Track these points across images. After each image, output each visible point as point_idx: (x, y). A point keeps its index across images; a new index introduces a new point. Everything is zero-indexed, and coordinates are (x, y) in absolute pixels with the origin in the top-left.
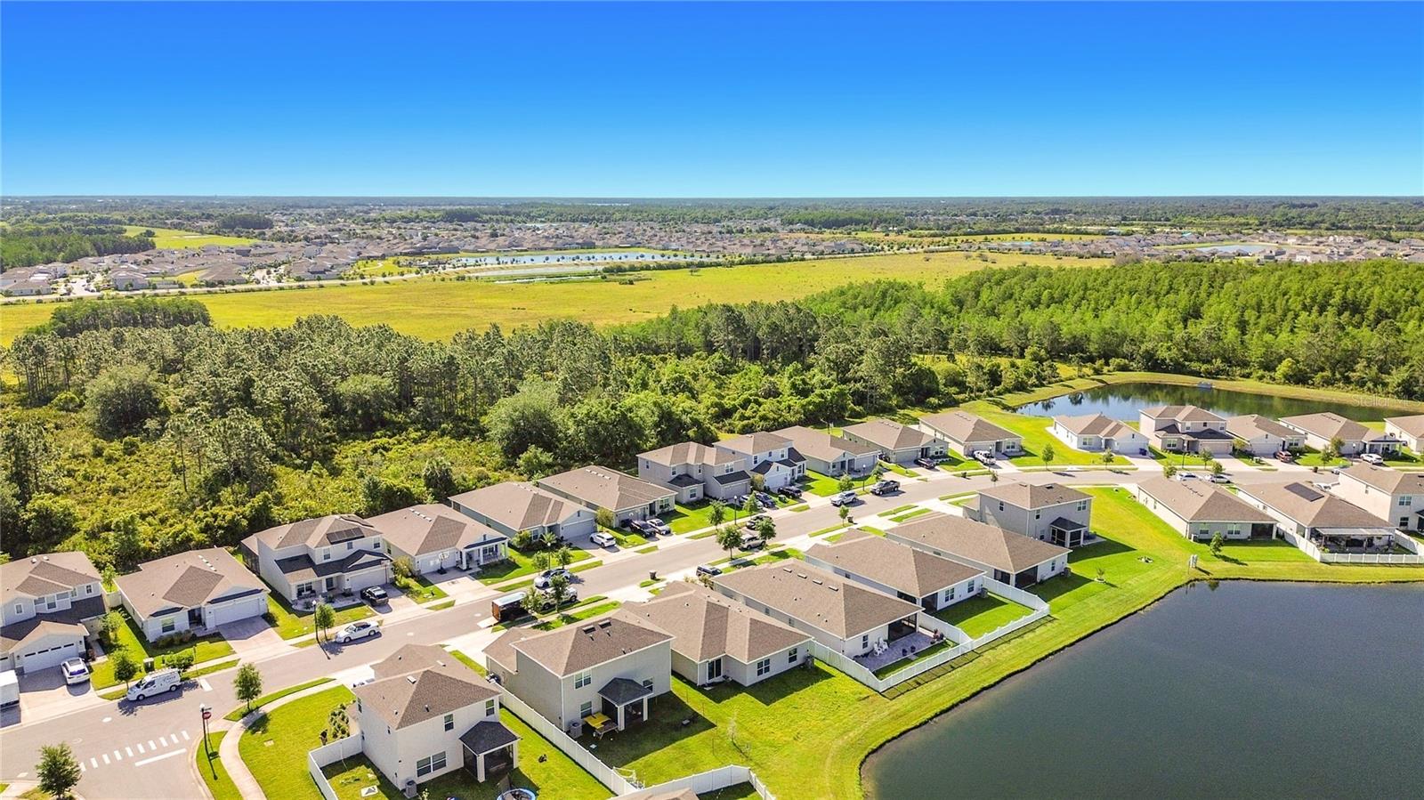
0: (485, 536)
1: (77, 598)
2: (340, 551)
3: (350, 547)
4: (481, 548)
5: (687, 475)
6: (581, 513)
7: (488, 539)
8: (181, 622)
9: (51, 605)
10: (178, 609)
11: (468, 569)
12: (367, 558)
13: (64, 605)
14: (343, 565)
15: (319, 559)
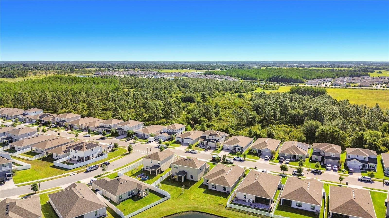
0: (238, 145)
1: (173, 131)
2: (210, 138)
3: (213, 137)
4: (236, 147)
5: (320, 153)
6: (268, 149)
7: (238, 146)
8: (180, 140)
9: (169, 131)
10: (180, 137)
11: (233, 151)
12: (213, 141)
13: (171, 131)
14: (209, 140)
15: (207, 138)
